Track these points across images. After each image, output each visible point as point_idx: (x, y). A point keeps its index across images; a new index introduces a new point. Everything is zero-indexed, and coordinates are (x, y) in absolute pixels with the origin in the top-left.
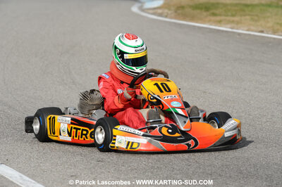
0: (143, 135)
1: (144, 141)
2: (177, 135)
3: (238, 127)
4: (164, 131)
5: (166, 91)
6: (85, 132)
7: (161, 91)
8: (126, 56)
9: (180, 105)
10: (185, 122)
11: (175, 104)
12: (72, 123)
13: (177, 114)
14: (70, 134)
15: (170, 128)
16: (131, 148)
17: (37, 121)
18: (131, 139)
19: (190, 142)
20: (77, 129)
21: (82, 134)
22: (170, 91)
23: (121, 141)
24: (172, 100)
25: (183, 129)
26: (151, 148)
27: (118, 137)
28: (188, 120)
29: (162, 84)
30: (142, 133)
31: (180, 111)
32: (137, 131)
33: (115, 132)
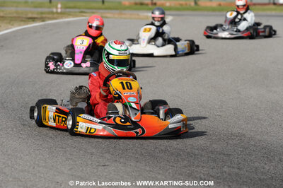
0: (100, 123)
1: (100, 127)
2: (128, 124)
3: (183, 121)
4: (118, 120)
5: (128, 88)
6: (64, 119)
7: (124, 88)
8: (111, 57)
9: (135, 100)
10: (136, 114)
11: (132, 99)
12: (56, 112)
13: (131, 107)
14: (54, 120)
15: (122, 118)
16: (90, 132)
17: (36, 109)
18: (90, 125)
19: (138, 130)
20: (59, 117)
21: (62, 121)
22: (131, 88)
23: (82, 127)
24: (130, 96)
25: (133, 119)
26: (105, 133)
27: (80, 123)
28: (139, 113)
29: (126, 83)
30: (99, 121)
31: (134, 105)
32: (95, 119)
33: (78, 119)
